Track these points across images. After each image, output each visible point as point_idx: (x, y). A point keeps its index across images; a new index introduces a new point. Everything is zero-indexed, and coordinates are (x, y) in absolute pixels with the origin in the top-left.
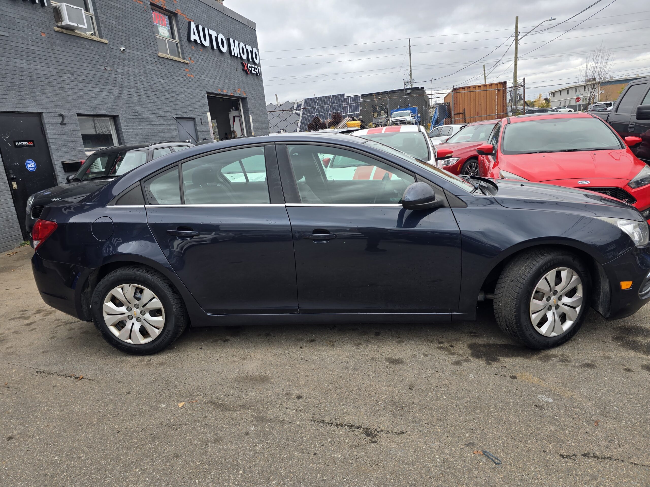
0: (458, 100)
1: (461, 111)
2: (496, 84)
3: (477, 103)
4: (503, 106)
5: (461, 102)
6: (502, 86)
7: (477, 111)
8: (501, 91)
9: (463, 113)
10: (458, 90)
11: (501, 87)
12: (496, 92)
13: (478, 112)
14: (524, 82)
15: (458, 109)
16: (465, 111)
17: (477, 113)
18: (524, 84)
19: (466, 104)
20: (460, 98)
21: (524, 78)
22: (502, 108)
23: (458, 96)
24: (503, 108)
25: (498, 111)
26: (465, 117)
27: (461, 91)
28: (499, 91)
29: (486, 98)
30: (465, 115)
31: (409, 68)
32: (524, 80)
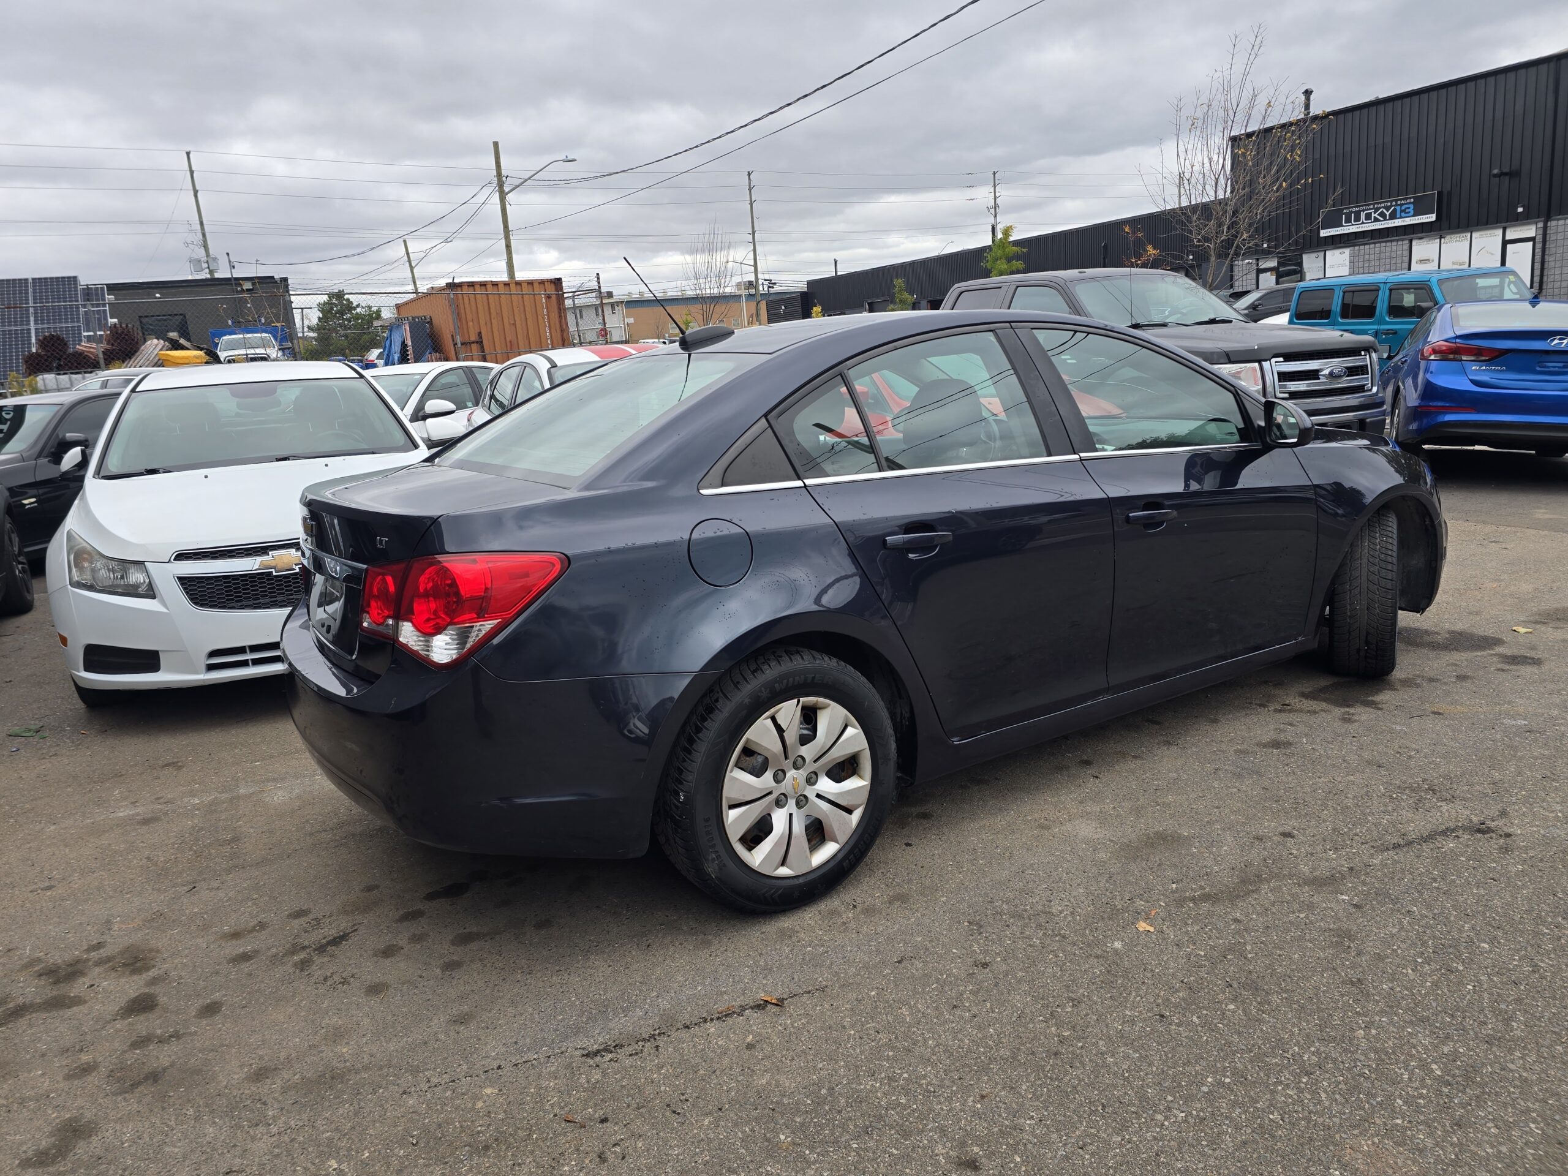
0: (463, 311)
1: (473, 338)
2: (542, 282)
3: (506, 320)
4: (562, 331)
5: (469, 317)
6: (553, 287)
7: (508, 340)
8: (554, 297)
9: (477, 342)
10: (459, 289)
11: (551, 290)
12: (544, 301)
13: (511, 342)
14: (599, 283)
15: (466, 331)
16: (481, 338)
17: (509, 344)
18: (600, 287)
19: (482, 323)
20: (467, 306)
21: (598, 274)
22: (559, 336)
23: (461, 301)
24: (562, 336)
25: (552, 341)
26: (483, 351)
27: (465, 290)
28: (548, 297)
29: (525, 311)
30: (482, 347)
31: (199, 227)
32: (598, 278)
